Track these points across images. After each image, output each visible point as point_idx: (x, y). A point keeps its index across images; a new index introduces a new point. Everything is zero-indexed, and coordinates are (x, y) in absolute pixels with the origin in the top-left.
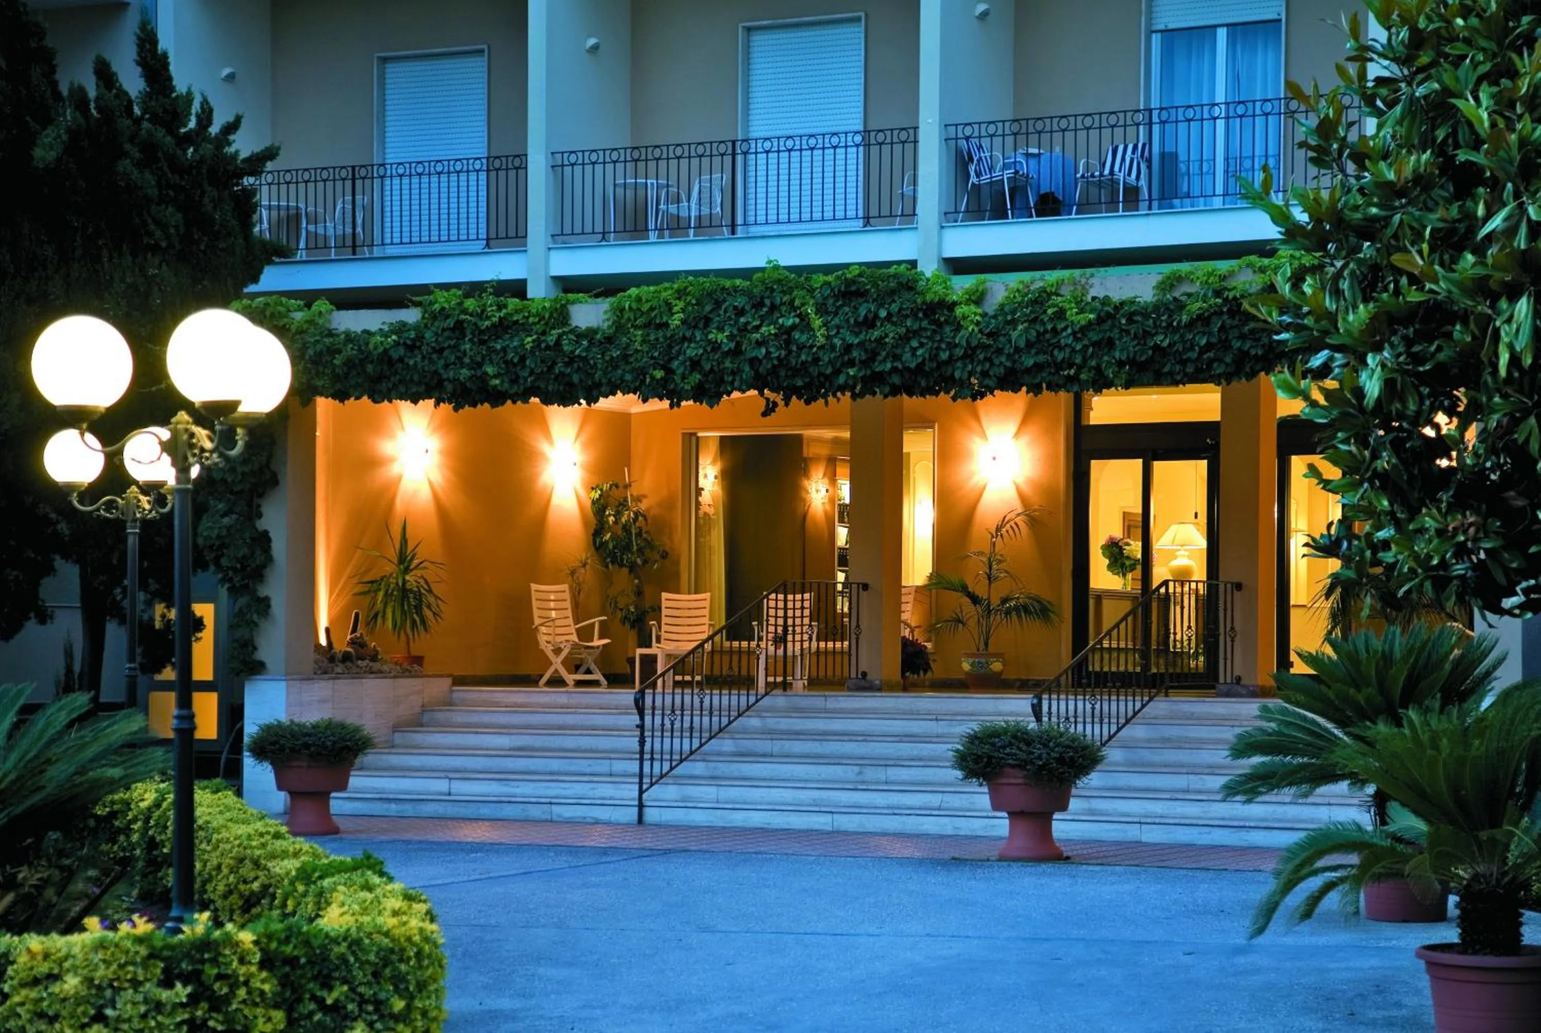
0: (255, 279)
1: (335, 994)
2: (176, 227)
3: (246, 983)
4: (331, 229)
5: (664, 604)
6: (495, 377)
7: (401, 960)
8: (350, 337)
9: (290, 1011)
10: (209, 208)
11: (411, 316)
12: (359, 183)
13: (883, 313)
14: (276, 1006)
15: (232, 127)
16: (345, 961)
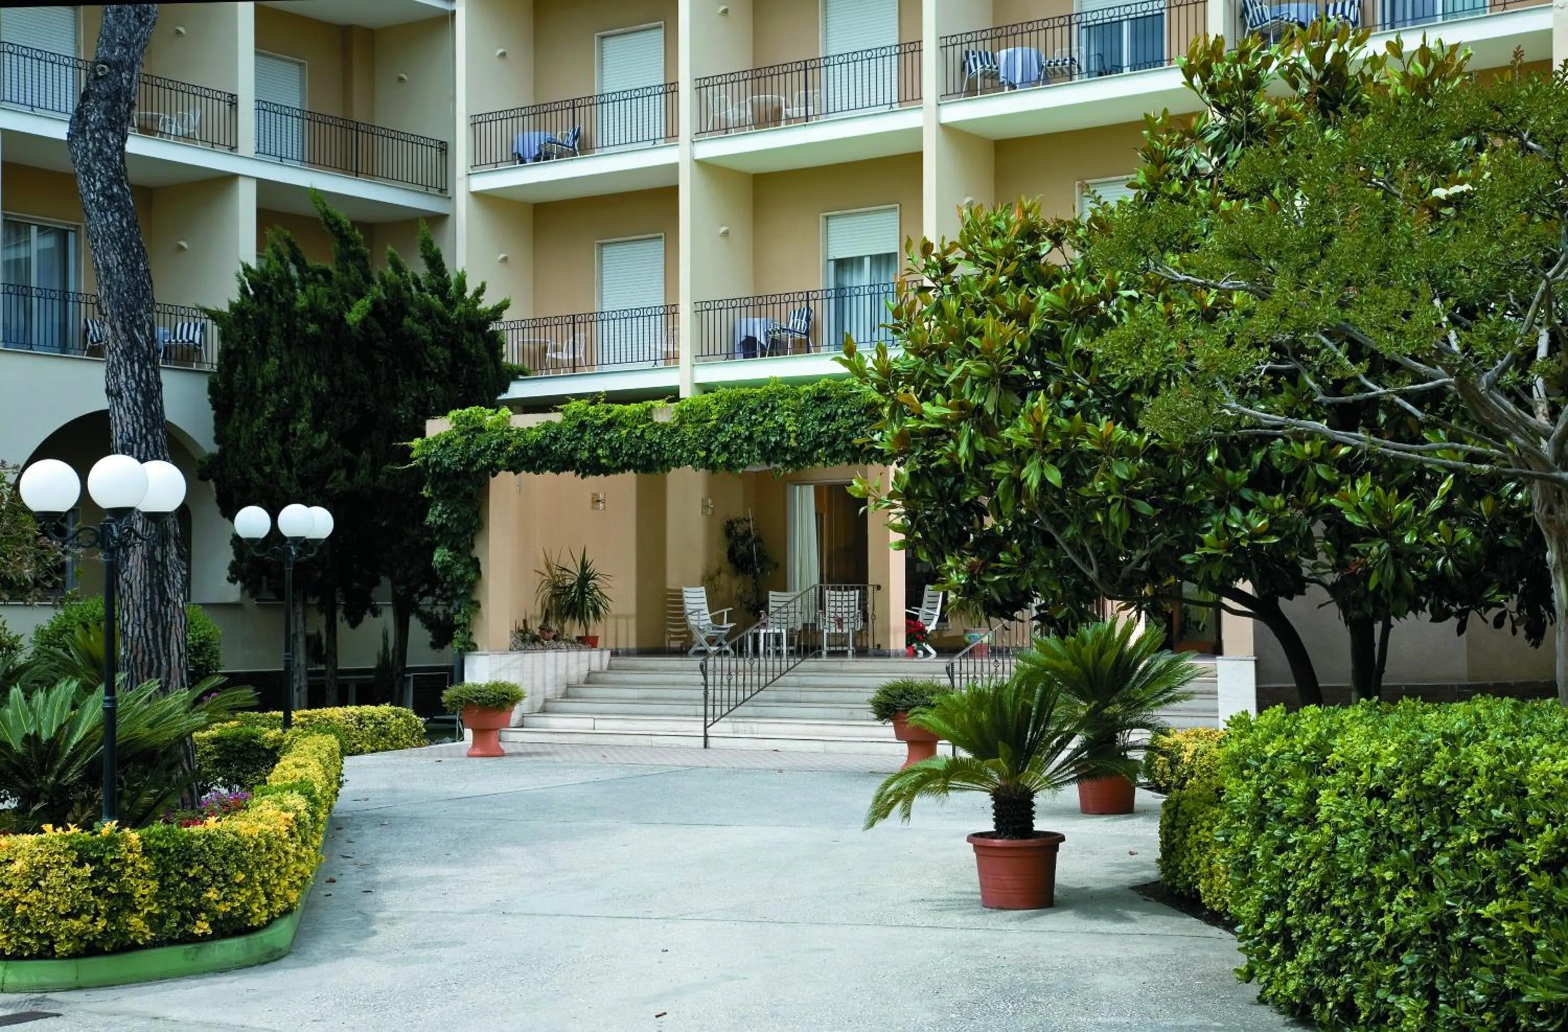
0: (505, 390)
1: (194, 871)
2: (445, 359)
3: (133, 864)
4: (564, 356)
5: (771, 598)
6: (604, 457)
7: (243, 849)
8: (520, 433)
9: (162, 881)
10: (467, 345)
11: (556, 418)
12: (577, 326)
13: (840, 411)
14: (152, 879)
15: (480, 291)
16: (203, 850)
